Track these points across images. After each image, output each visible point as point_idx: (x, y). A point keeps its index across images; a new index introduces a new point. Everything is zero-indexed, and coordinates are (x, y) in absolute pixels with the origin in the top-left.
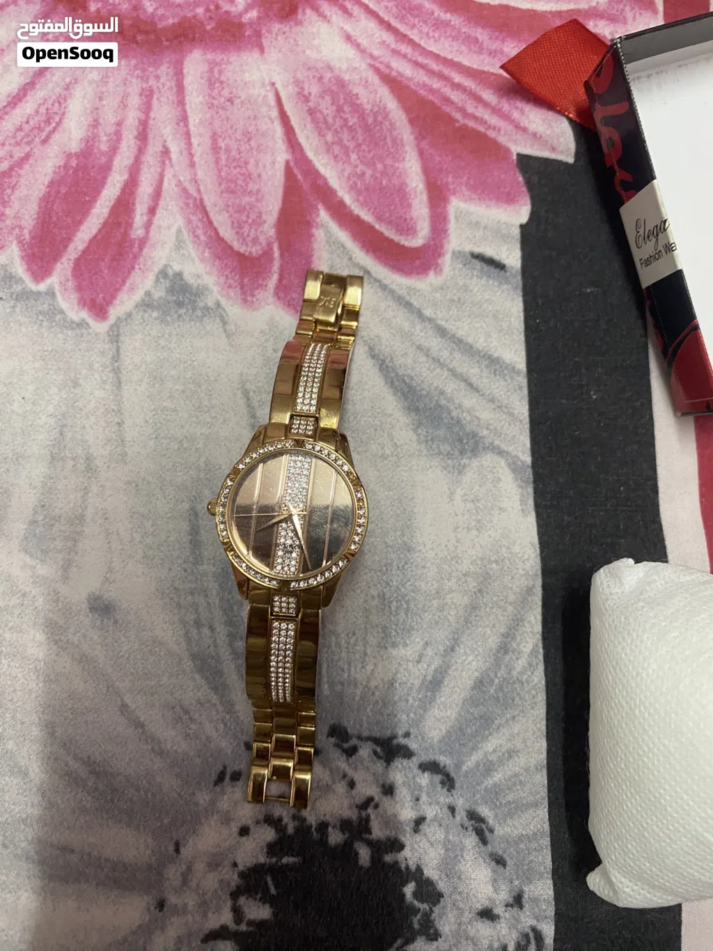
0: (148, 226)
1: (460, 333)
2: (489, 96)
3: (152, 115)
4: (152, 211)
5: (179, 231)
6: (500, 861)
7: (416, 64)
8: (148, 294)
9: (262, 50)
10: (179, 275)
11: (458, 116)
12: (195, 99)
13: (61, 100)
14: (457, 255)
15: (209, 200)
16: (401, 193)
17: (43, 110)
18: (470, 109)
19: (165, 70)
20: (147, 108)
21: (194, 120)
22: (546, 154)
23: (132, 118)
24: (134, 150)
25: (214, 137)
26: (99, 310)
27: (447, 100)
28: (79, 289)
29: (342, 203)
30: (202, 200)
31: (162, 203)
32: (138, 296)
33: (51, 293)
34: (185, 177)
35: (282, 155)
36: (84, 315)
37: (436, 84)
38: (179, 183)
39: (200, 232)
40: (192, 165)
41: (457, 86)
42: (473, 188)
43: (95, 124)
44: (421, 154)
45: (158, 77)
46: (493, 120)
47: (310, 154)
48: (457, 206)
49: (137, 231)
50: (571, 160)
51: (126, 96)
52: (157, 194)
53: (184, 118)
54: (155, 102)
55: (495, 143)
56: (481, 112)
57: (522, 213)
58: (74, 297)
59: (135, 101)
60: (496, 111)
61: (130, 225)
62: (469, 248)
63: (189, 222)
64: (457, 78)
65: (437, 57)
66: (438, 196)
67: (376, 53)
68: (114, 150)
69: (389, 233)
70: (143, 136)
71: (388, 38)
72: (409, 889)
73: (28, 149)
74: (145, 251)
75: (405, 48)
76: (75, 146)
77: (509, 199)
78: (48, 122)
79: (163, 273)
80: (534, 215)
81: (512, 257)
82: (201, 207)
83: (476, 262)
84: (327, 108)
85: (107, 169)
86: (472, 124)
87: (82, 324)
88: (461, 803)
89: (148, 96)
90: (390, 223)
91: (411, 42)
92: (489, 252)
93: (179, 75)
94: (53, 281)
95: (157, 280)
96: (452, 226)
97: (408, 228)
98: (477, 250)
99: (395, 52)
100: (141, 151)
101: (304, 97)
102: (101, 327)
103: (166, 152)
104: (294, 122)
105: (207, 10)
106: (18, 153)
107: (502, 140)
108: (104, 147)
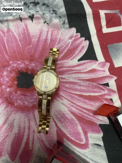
0: (32, 147)
1: (95, 160)
2: (91, 114)
3: (31, 124)
4: (33, 143)
5: (39, 147)
7: (77, 109)
10: (40, 156)
11: (86, 118)
13: (12, 123)
15: (44, 139)
16: (79, 133)
17: (10, 125)
18: (88, 117)
19: (31, 115)
20: (29, 123)
22: (104, 123)
23: (27, 125)
24: (28, 131)
27: (84, 116)
30: (42, 139)
34: (38, 135)
35: (55, 129)
37: (81, 113)
38: (37, 137)
39: (43, 146)
41: (85, 113)
42: (91, 131)
43: (20, 127)
44: (81, 125)
45: (30, 117)
46: (93, 119)
47: (61, 128)
48: (89, 135)
50: (109, 124)
51: (25, 121)
53: (37, 124)
54: (31, 121)
55: (94, 122)
56: (90, 117)
57: (101, 135)
59: (27, 122)
60: (93, 117)
61: (29, 147)
62: (93, 143)
63: (40, 144)
64: (85, 111)
66: (86, 133)
67: (69, 106)
68: (24, 132)
69: (78, 142)
70: (29, 128)
71: (70, 103)
73: (8, 133)
75: (74, 105)
76: (17, 132)
77: (98, 132)
78: (11, 127)
79: (37, 156)
81: (102, 143)
82: (42, 141)
83: (96, 146)
85: (23, 135)
86: (89, 120)
89: (29, 120)
90: (78, 140)
91: (74, 103)
92: (97, 143)
93: (34, 116)
94: (16, 161)
96: (89, 139)
97: (81, 141)
98: (95, 143)
101: (57, 118)
103: (34, 131)
104: (57, 122)
106: (6, 135)
108: (22, 131)
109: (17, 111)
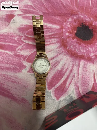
0: (69, 86)
3: (73, 69)
4: (70, 84)
5: (73, 89)
12: (81, 68)
19: (77, 62)
20: (73, 67)
21: (80, 72)
28: (55, 93)
30: (78, 85)
31: (71, 83)
34: (76, 80)
36: (55, 98)
38: (75, 81)
40: (78, 79)
49: (67, 87)
53: (78, 71)
54: (74, 67)
58: (54, 94)
61: (66, 85)
63: (75, 88)
70: (71, 71)
76: (60, 69)
82: (78, 86)
89: (73, 65)
103: (74, 75)
109: (67, 53)
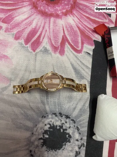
1: (83, 62)
2: (91, 32)
6: (80, 134)
7: (82, 26)
8: (41, 49)
9: (61, 19)
10: (46, 48)
11: (86, 34)
13: (32, 21)
14: (84, 52)
15: (52, 38)
16: (78, 42)
17: (30, 21)
18: (88, 33)
22: (97, 40)
23: (42, 25)
24: (42, 29)
25: (53, 30)
26: (34, 51)
27: (85, 31)
29: (69, 42)
32: (40, 49)
33: (27, 47)
35: (62, 34)
37: (84, 29)
39: (50, 42)
41: (87, 30)
42: (87, 43)
43: (37, 25)
44: (81, 37)
45: (47, 21)
46: (91, 35)
47: (66, 35)
48: (85, 45)
50: (100, 41)
51: (42, 22)
52: (44, 36)
55: (91, 38)
56: (89, 34)
57: (93, 47)
59: (43, 23)
60: (91, 34)
62: (86, 51)
64: (87, 29)
65: (85, 25)
66: (83, 44)
67: (77, 23)
68: (39, 29)
69: (75, 47)
71: (79, 21)
72: (67, 136)
73: (27, 26)
74: (42, 43)
75: (81, 23)
77: (92, 45)
78: (30, 23)
79: (44, 47)
80: (95, 48)
81: (91, 53)
83: (87, 53)
84: (69, 29)
85: (38, 31)
86: (88, 35)
87: (31, 52)
88: (76, 125)
90: (76, 46)
91: (82, 22)
92: (89, 52)
93: (50, 21)
94: (28, 45)
95: (43, 48)
96: (84, 48)
97: (78, 47)
98: (87, 51)
99: (79, 23)
100: (43, 30)
101: (66, 27)
102: (34, 53)
104: (65, 30)
105: (55, 12)
106: (25, 27)
107: (92, 37)
108: (38, 28)
